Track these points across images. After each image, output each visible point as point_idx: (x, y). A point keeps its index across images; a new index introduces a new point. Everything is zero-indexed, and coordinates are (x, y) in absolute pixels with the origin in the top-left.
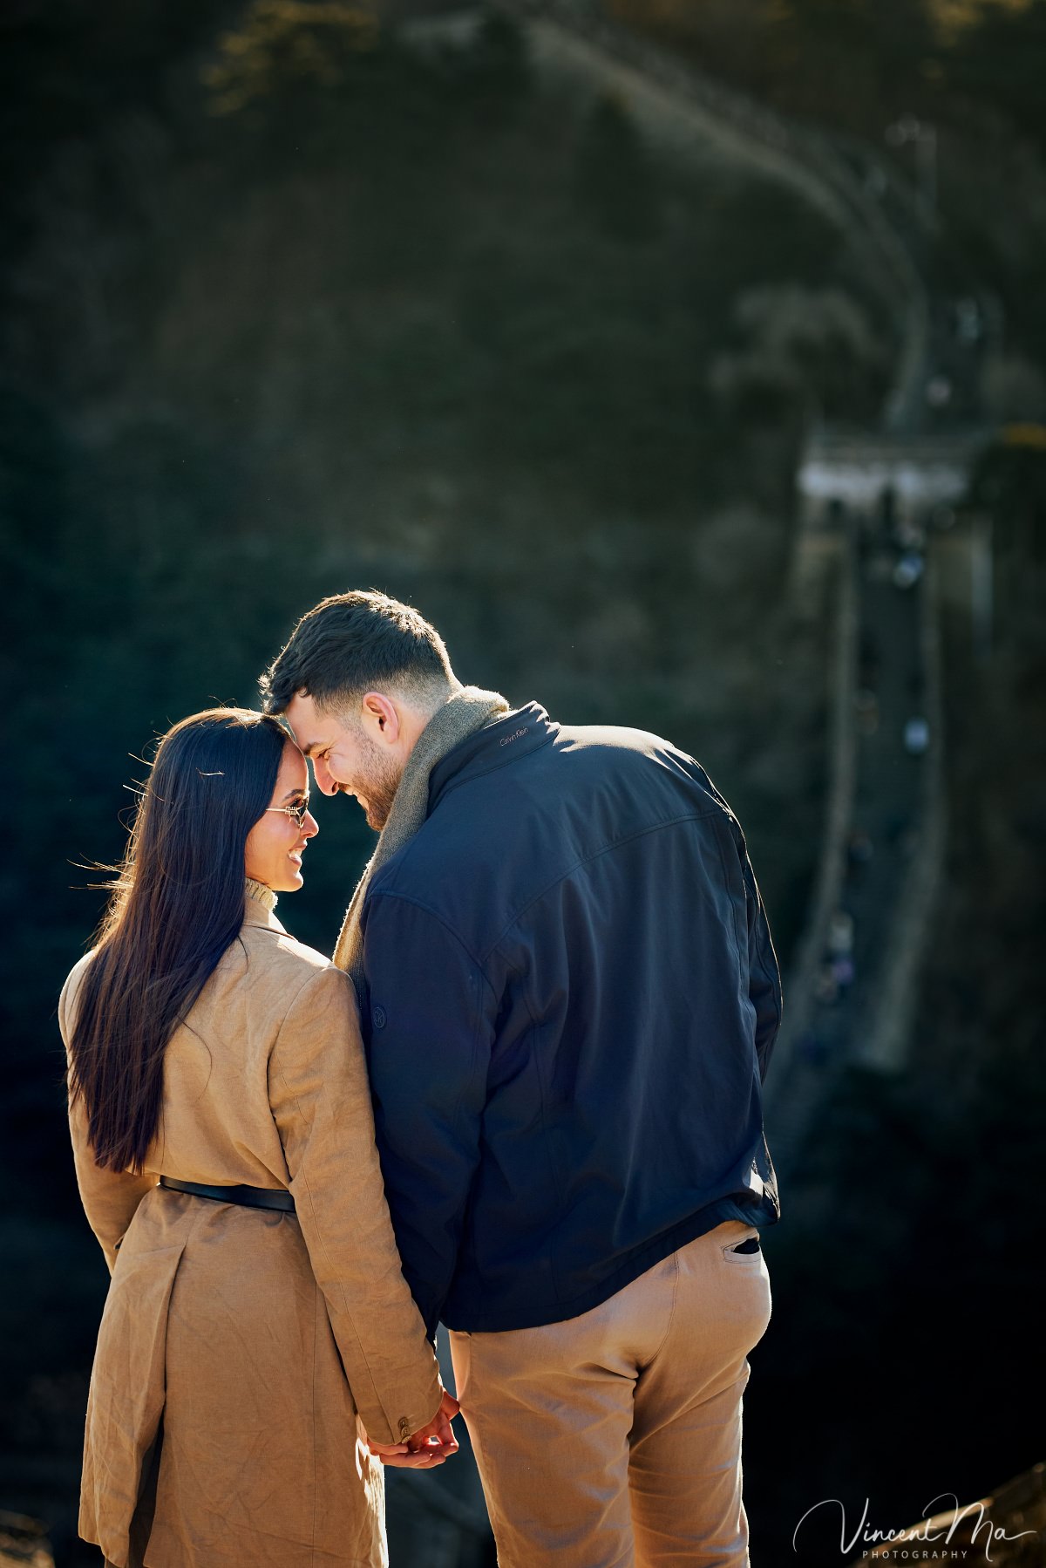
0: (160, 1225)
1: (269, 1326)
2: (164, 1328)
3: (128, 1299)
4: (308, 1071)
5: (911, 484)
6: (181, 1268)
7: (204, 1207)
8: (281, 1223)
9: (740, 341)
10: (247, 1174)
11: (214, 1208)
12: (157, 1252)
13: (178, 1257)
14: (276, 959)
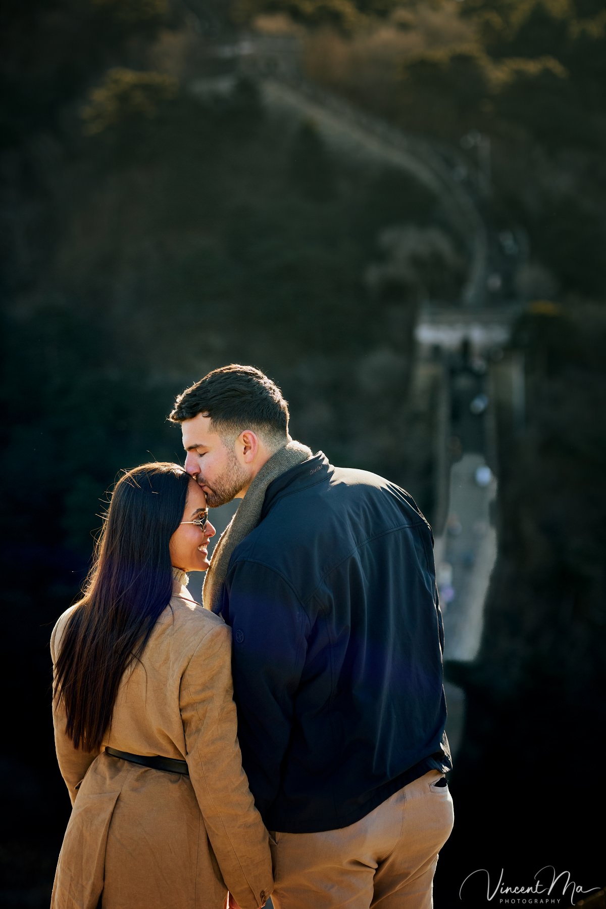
0: (105, 779)
1: (170, 845)
2: (105, 843)
3: (83, 823)
4: (205, 687)
5: (479, 336)
6: (117, 806)
7: (133, 769)
8: (180, 781)
9: (381, 256)
10: (161, 749)
11: (140, 770)
12: (102, 795)
13: (116, 800)
14: (190, 618)
